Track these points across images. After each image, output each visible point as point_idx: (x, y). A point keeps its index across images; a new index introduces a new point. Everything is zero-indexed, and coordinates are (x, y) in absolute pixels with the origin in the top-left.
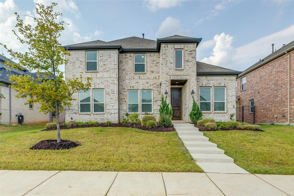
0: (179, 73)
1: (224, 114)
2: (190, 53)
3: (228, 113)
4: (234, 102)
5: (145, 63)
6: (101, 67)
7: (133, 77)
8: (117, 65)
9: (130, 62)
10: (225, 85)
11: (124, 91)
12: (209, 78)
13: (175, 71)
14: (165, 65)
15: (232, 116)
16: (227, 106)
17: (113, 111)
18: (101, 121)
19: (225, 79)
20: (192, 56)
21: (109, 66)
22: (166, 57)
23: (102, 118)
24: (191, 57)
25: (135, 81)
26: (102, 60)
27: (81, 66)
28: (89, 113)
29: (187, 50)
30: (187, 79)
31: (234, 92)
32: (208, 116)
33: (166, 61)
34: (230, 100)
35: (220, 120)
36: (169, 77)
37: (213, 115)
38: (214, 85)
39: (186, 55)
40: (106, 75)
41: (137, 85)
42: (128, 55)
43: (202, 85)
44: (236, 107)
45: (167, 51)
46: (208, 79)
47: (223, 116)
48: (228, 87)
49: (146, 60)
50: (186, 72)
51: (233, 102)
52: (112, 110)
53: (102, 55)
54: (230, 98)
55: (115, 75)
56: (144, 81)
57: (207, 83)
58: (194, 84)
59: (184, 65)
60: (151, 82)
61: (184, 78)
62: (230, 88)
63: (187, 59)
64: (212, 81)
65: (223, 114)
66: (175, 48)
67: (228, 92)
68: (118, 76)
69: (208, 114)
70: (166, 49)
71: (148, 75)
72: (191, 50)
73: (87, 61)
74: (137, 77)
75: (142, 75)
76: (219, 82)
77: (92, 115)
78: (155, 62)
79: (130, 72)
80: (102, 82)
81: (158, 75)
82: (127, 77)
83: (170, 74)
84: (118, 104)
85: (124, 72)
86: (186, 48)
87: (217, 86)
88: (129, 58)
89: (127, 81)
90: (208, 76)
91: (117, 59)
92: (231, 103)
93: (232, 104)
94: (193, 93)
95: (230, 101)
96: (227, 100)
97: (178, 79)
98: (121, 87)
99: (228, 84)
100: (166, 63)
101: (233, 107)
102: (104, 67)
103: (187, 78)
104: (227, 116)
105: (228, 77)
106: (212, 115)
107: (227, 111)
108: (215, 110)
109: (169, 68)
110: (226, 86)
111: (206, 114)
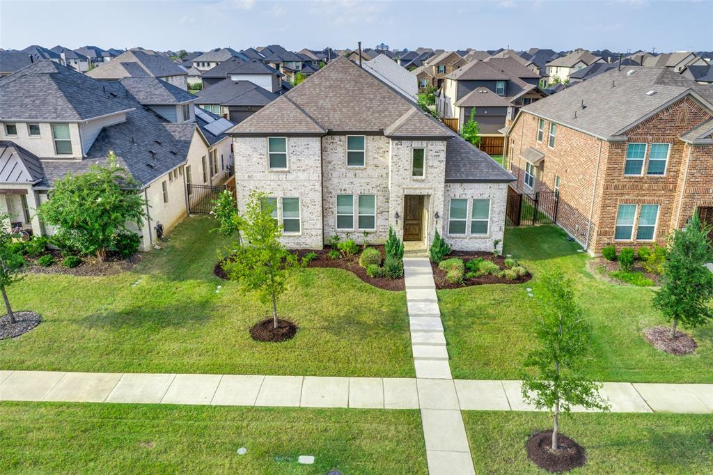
0: (417, 185)
1: (486, 239)
2: (436, 154)
3: (492, 238)
5: (364, 151)
6: (294, 163)
7: (344, 174)
8: (320, 162)
9: (340, 150)
10: (489, 196)
11: (330, 195)
12: (466, 185)
13: (412, 182)
15: (496, 243)
16: (490, 227)
17: (314, 232)
18: (296, 246)
19: (490, 187)
20: (439, 160)
21: (307, 162)
22: (398, 161)
23: (297, 241)
24: (437, 161)
25: (347, 181)
26: (295, 153)
27: (261, 161)
29: (432, 150)
30: (429, 194)
33: (397, 166)
34: (495, 219)
35: (478, 248)
36: (402, 191)
38: (472, 197)
39: (429, 158)
40: (302, 176)
41: (351, 186)
42: (337, 138)
43: (455, 196)
44: (503, 230)
45: (401, 152)
46: (465, 187)
47: (483, 242)
48: (495, 199)
49: (367, 146)
50: (429, 184)
51: (500, 222)
52: (313, 230)
53: (294, 145)
54: (497, 215)
55: (316, 176)
56: (363, 181)
57: (463, 192)
58: (440, 201)
59: (427, 173)
60: (375, 182)
61: (425, 193)
62: (497, 201)
63: (430, 164)
64: (470, 191)
65: (483, 239)
66: (413, 146)
67: (494, 207)
68: (321, 179)
70: (398, 149)
71: (370, 171)
72: (437, 150)
73: (269, 153)
74: (350, 174)
75: (360, 172)
76: (481, 192)
78: (381, 151)
79: (341, 166)
80: (296, 187)
81: (385, 171)
82: (335, 174)
83: (405, 186)
84: (321, 221)
85: (330, 167)
86: (430, 147)
87: (477, 198)
88: (339, 143)
89: (335, 181)
90: (464, 182)
91: (320, 152)
92: (497, 223)
93: (498, 225)
94: (437, 216)
96: (491, 218)
97: (415, 194)
98: (325, 190)
99: (495, 194)
101: (500, 229)
102: (299, 164)
103: (430, 192)
104: (489, 242)
105: (496, 184)
106: (466, 241)
107: (490, 234)
108: (472, 232)
109: (403, 177)
110: (491, 197)
111: (458, 239)
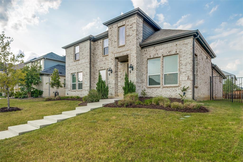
1: (176, 88)
2: (131, 27)
3: (181, 86)
4: (189, 72)
6: (81, 56)
7: (102, 59)
8: (89, 53)
10: (176, 52)
12: (158, 47)
13: (118, 48)
14: (111, 45)
19: (177, 45)
20: (133, 30)
21: (85, 54)
22: (112, 38)
24: (131, 31)
25: (103, 62)
26: (81, 51)
27: (72, 57)
28: (75, 90)
29: (128, 25)
30: (128, 54)
31: (189, 59)
32: (155, 91)
33: (111, 41)
35: (170, 96)
36: (114, 55)
37: (161, 90)
38: (163, 55)
39: (127, 30)
40: (83, 61)
41: (104, 65)
43: (150, 57)
44: (191, 79)
46: (157, 49)
47: (174, 91)
48: (181, 53)
50: (127, 47)
51: (187, 72)
52: (86, 87)
53: (81, 47)
54: (184, 67)
55: (87, 60)
57: (155, 53)
58: (134, 57)
59: (126, 41)
61: (125, 54)
62: (183, 55)
63: (128, 34)
64: (161, 50)
65: (173, 88)
66: (118, 26)
67: (181, 60)
69: (156, 89)
72: (131, 24)
73: (75, 54)
74: (104, 59)
76: (169, 49)
77: (76, 91)
79: (100, 56)
82: (99, 60)
84: (89, 82)
86: (127, 23)
87: (166, 55)
88: (100, 44)
89: (99, 63)
90: (156, 45)
91: (89, 48)
92: (185, 73)
93: (185, 75)
94: (130, 67)
95: (184, 71)
97: (120, 56)
99: (181, 50)
100: (111, 43)
101: (188, 78)
104: (179, 90)
105: (181, 41)
107: (179, 84)
108: (165, 83)
109: (114, 46)
110: (178, 52)
111: (154, 88)
